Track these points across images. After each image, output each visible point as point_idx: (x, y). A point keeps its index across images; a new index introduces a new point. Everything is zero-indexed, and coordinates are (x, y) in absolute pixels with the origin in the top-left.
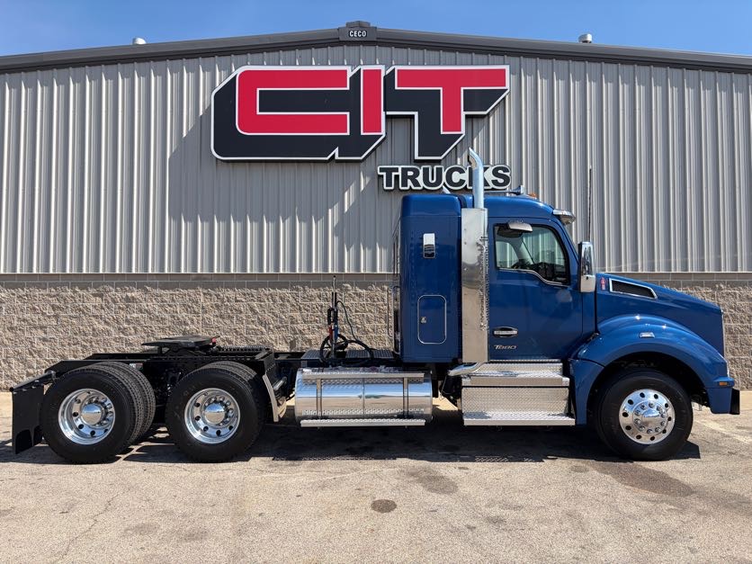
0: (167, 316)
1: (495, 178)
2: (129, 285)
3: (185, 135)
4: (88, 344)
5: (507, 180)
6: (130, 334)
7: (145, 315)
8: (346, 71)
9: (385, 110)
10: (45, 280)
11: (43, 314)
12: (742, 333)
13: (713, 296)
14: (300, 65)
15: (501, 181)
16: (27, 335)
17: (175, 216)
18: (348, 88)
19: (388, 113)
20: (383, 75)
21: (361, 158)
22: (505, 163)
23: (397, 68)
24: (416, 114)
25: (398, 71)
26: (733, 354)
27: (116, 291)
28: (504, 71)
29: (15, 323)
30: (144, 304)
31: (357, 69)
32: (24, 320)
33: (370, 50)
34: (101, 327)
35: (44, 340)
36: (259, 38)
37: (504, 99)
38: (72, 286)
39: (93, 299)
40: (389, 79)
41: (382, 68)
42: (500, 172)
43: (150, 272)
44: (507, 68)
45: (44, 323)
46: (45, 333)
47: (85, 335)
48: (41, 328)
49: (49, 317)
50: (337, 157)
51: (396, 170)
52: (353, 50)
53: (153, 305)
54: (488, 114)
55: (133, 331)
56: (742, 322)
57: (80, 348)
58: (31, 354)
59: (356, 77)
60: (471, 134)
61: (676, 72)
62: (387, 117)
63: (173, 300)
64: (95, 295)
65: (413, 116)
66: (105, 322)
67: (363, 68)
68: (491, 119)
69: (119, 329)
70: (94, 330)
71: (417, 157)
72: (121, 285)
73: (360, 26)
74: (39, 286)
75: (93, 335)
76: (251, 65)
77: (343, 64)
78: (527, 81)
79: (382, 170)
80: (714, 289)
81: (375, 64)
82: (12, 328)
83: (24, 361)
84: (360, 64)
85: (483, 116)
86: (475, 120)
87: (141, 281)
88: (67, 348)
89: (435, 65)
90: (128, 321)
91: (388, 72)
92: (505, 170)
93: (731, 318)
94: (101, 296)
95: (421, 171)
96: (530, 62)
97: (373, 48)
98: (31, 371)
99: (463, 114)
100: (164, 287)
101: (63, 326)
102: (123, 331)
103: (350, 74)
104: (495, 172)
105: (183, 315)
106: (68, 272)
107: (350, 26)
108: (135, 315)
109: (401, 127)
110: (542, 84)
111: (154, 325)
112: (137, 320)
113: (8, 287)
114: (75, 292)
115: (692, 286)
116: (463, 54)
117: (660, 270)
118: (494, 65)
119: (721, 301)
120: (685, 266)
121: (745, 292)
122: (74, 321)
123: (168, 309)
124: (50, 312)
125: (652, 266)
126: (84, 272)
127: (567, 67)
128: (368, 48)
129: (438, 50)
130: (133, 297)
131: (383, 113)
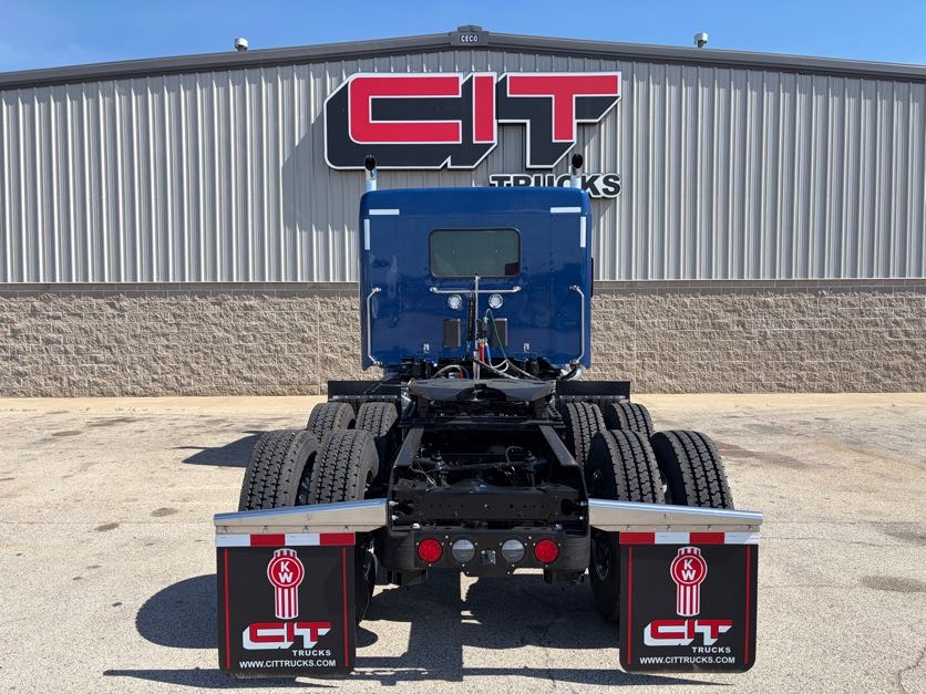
0: (285, 324)
1: (606, 187)
2: (246, 293)
3: (297, 143)
4: (209, 351)
5: (617, 188)
6: (250, 342)
7: (264, 323)
8: (458, 78)
9: (497, 118)
10: (165, 289)
11: (165, 322)
12: (842, 338)
13: (816, 302)
14: (411, 72)
15: (611, 189)
16: (150, 342)
17: (290, 224)
18: (460, 96)
19: (500, 121)
20: (495, 82)
21: (473, 167)
22: (616, 172)
23: (509, 75)
24: (528, 122)
25: (510, 77)
26: (833, 358)
27: (234, 299)
28: (616, 77)
29: (139, 331)
30: (262, 312)
31: (469, 76)
32: (147, 328)
33: (481, 55)
34: (221, 334)
35: (167, 347)
37: (616, 106)
38: (192, 295)
39: (212, 307)
40: (502, 85)
41: (494, 74)
42: (611, 180)
43: (267, 281)
44: (619, 74)
45: (167, 331)
46: (168, 340)
47: (206, 342)
48: (164, 335)
49: (171, 325)
50: (449, 166)
51: (508, 179)
52: (464, 55)
53: (270, 313)
54: (600, 122)
55: (252, 338)
56: (842, 327)
57: (201, 355)
58: (155, 360)
59: (469, 83)
60: (583, 142)
61: (789, 77)
62: (499, 124)
63: (291, 309)
64: (213, 304)
65: (525, 124)
66: (225, 330)
67: (475, 75)
68: (603, 126)
69: (239, 336)
70: (214, 337)
71: (528, 166)
72: (239, 294)
73: (472, 30)
74: (160, 295)
75: (214, 342)
76: (362, 72)
77: (454, 71)
78: (639, 87)
79: (494, 179)
80: (817, 295)
81: (487, 71)
82: (135, 336)
83: (149, 368)
84: (471, 71)
85: (594, 124)
86: (586, 128)
87: (258, 289)
88: (189, 354)
89: (547, 71)
90: (246, 329)
91: (499, 79)
92: (616, 178)
93: (831, 324)
94: (220, 304)
95: (533, 180)
96: (643, 67)
97: (484, 53)
98: (156, 377)
99: (575, 122)
100: (282, 295)
101: (184, 334)
102: (243, 338)
103: (461, 82)
104: (606, 181)
105: (301, 323)
106: (187, 281)
107: (462, 30)
108: (254, 323)
109: (513, 135)
110: (654, 90)
111: (273, 332)
112: (256, 328)
113: (129, 295)
114: (194, 300)
115: (795, 292)
116: (575, 60)
117: (765, 276)
118: (606, 71)
119: (824, 307)
120: (789, 273)
121: (847, 298)
122: (195, 329)
123: (286, 317)
124: (171, 320)
125: (757, 274)
126: (203, 281)
127: (678, 73)
128: (479, 53)
129: (551, 55)
130: (251, 306)
131: (495, 121)
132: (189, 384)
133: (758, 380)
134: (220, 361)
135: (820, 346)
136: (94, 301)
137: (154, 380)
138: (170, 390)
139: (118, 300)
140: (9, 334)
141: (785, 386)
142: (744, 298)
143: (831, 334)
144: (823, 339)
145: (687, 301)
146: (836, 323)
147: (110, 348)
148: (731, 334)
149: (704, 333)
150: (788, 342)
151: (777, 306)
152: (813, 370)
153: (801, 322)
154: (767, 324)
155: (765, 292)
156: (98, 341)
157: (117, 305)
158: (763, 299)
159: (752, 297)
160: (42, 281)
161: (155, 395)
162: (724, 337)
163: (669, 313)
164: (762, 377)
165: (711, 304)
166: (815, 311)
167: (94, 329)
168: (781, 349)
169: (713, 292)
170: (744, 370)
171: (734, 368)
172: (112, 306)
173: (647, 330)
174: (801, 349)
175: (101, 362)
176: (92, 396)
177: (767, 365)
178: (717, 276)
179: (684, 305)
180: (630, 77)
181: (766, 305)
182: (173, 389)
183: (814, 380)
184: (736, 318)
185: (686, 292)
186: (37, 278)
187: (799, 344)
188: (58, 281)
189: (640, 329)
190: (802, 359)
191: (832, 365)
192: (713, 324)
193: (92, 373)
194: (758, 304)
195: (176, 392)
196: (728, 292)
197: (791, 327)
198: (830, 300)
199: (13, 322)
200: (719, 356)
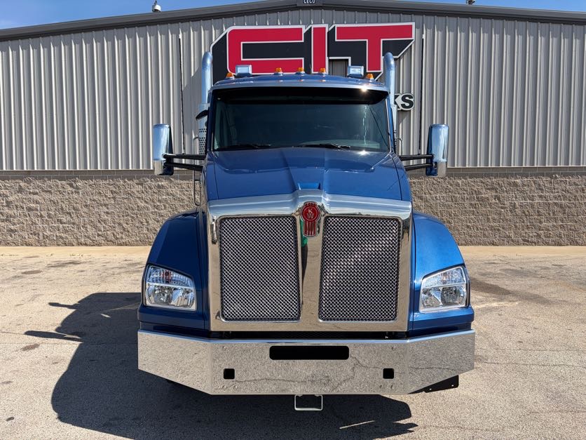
0: (185, 198)
1: (403, 103)
2: (159, 177)
3: (192, 75)
4: (135, 216)
5: (411, 104)
6: (162, 209)
7: (171, 197)
8: (301, 29)
9: (328, 56)
10: (105, 175)
11: (106, 196)
12: (569, 207)
13: (551, 182)
14: (270, 25)
15: (407, 104)
16: (96, 210)
18: (303, 41)
19: (331, 58)
20: (327, 31)
22: (410, 92)
23: (337, 26)
24: (350, 58)
25: (338, 28)
26: (562, 221)
27: (151, 181)
28: (411, 26)
29: (89, 202)
30: (170, 190)
31: (309, 27)
32: (94, 200)
33: (318, 12)
34: (143, 205)
35: (107, 213)
36: (241, 5)
37: (411, 46)
38: (123, 179)
39: (136, 186)
40: (331, 33)
41: (326, 26)
42: (407, 98)
44: (413, 24)
45: (107, 202)
46: (108, 208)
47: (133, 210)
48: (105, 205)
49: (109, 198)
52: (307, 12)
53: (176, 191)
54: (400, 58)
55: (163, 207)
56: (570, 200)
57: (130, 218)
58: (99, 222)
59: (308, 33)
61: (533, 25)
62: (330, 60)
63: (189, 187)
64: (137, 184)
65: (348, 60)
66: (145, 201)
67: (314, 26)
68: (401, 61)
69: (154, 206)
70: (138, 207)
72: (154, 177)
74: (103, 178)
75: (138, 210)
76: (236, 25)
77: (299, 24)
78: (427, 33)
80: (551, 178)
81: (322, 23)
82: (86, 206)
83: (95, 227)
84: (310, 24)
85: (396, 60)
88: (122, 218)
89: (363, 23)
90: (159, 201)
91: (330, 29)
92: (411, 97)
93: (562, 198)
94: (142, 184)
96: (430, 19)
97: (320, 11)
98: (100, 233)
99: (382, 58)
100: (183, 178)
101: (118, 204)
102: (157, 207)
103: (304, 31)
104: (403, 99)
106: (120, 169)
108: (164, 197)
109: (339, 67)
110: (438, 35)
111: (177, 204)
112: (166, 200)
113: (82, 179)
114: (125, 182)
115: (537, 175)
116: (383, 15)
117: (515, 164)
118: (404, 22)
119: (556, 186)
120: (532, 162)
121: (573, 180)
122: (125, 201)
123: (186, 193)
124: (109, 195)
125: (509, 162)
126: (130, 169)
127: (455, 22)
128: (316, 11)
129: (366, 12)
130: (162, 185)
131: (327, 58)
132: (122, 238)
133: (509, 237)
134: (142, 223)
135: (554, 213)
136: (59, 182)
137: (99, 235)
138: (109, 242)
139: (75, 182)
140: (5, 204)
141: (528, 241)
142: (500, 180)
143: (561, 205)
144: (556, 209)
145: (460, 182)
146: (565, 197)
147: (70, 213)
148: (490, 204)
149: (471, 204)
150: (531, 210)
151: (523, 185)
152: (548, 230)
153: (541, 197)
154: (516, 198)
155: (515, 176)
156: (62, 209)
157: (74, 185)
158: (513, 180)
159: (505, 179)
160: (25, 169)
161: (99, 245)
162: (485, 206)
163: (447, 190)
164: (512, 235)
165: (476, 184)
166: (550, 188)
167: (59, 201)
168: (526, 215)
169: (477, 176)
170: (499, 230)
171: (492, 228)
172: (71, 185)
173: (432, 202)
174: (539, 215)
175: (65, 223)
176: (59, 245)
177: (516, 227)
178: (481, 165)
179: (458, 185)
180: (421, 26)
181: (515, 185)
182: (111, 241)
183: (549, 237)
184: (494, 194)
185: (459, 176)
186: (22, 167)
187: (538, 212)
188: (36, 169)
189: (427, 201)
190: (541, 222)
191: (562, 227)
192: (478, 198)
193: (59, 230)
194: (509, 184)
195: (113, 243)
196: (488, 176)
197: (533, 200)
198: (561, 181)
199: (7, 197)
200: (481, 220)
